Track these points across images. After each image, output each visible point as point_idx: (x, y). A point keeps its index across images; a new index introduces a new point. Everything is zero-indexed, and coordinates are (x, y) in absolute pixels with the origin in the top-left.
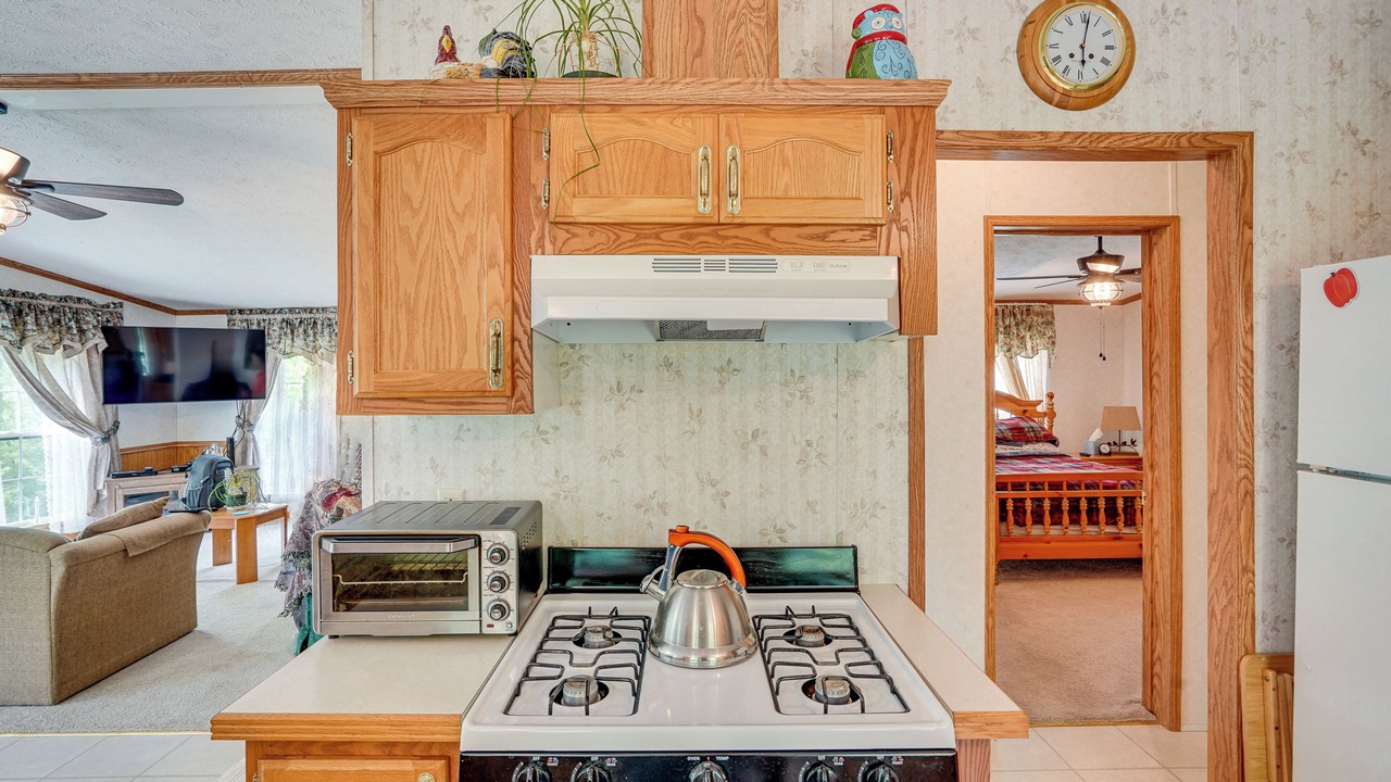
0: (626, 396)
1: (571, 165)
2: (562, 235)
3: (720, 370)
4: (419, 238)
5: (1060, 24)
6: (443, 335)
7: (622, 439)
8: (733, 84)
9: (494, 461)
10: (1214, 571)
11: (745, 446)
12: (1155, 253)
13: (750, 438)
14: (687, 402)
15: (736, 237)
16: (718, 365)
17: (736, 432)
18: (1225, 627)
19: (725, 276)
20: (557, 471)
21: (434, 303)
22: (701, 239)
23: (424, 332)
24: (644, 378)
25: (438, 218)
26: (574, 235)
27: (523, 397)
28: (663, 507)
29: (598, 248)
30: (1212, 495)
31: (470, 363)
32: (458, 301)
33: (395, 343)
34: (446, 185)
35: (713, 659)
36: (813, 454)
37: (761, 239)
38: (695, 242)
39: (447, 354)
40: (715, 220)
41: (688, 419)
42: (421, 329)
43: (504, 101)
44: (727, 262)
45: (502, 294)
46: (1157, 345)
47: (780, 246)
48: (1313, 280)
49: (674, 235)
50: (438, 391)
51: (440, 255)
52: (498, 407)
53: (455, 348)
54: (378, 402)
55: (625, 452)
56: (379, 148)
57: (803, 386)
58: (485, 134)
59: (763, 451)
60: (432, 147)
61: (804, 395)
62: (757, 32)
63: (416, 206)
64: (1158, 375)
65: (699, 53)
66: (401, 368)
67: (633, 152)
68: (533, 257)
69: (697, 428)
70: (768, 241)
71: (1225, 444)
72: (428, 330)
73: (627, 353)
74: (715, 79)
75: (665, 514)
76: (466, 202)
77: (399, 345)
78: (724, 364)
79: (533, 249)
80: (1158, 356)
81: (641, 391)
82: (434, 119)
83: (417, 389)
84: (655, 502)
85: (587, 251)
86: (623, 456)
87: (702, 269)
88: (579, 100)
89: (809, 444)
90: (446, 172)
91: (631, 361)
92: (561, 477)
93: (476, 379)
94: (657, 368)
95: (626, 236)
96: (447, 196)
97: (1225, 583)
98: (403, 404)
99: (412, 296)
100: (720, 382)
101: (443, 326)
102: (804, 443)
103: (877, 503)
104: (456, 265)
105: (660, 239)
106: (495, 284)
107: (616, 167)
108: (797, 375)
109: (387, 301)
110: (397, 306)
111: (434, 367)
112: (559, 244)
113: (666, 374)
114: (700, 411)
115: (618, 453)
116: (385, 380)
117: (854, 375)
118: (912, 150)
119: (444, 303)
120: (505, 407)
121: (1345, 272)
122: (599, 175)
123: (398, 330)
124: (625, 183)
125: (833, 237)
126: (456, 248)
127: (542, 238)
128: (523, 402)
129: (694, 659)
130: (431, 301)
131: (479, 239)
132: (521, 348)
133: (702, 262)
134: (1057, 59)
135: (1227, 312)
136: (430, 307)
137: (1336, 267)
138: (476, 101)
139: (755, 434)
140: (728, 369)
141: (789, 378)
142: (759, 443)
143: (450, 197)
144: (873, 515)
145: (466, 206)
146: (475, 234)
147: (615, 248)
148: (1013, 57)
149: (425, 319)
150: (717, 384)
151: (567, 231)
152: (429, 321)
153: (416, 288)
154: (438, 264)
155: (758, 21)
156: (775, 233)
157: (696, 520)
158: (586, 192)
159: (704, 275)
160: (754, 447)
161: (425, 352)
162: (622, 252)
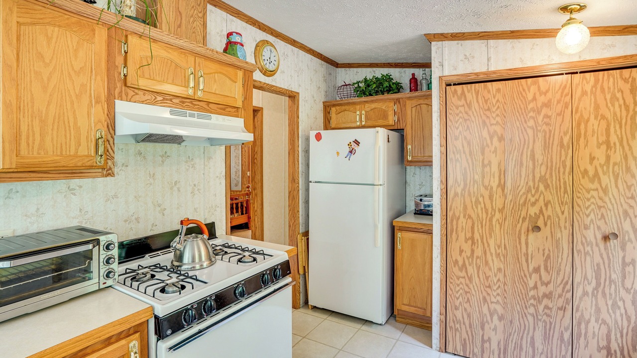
0: (120, 169)
1: (139, 63)
2: (131, 93)
3: (162, 156)
4: (49, 80)
5: (265, 50)
6: (66, 136)
7: (118, 189)
8: (201, 47)
9: (38, 209)
10: (290, 214)
11: (171, 188)
12: (256, 119)
13: (174, 185)
14: (148, 170)
15: (199, 105)
16: (161, 154)
17: (168, 182)
18: (293, 228)
19: (195, 119)
20: (81, 210)
21: (59, 118)
22: (187, 104)
23: (52, 134)
24: (128, 160)
25: (62, 71)
26: (137, 94)
27: (110, 169)
28: (137, 220)
29: (148, 101)
30: (290, 192)
31: (83, 151)
32: (75, 118)
33: (31, 139)
34: (68, 54)
35: (205, 264)
36: (196, 189)
37: (206, 107)
38: (184, 105)
39: (68, 147)
40: (193, 98)
41: (148, 178)
42: (50, 132)
43: (103, 20)
44: (196, 114)
45: (103, 117)
46: (256, 149)
47: (212, 111)
48: (313, 134)
49: (176, 101)
50: (64, 167)
51: (63, 92)
52: (97, 174)
53: (73, 143)
54: (12, 174)
55: (119, 195)
56: (21, 20)
57: (193, 163)
58: (94, 34)
59: (179, 190)
60: (59, 31)
61: (193, 166)
62: (200, 26)
63: (47, 61)
64: (256, 159)
65: (180, 26)
66: (35, 153)
67: (164, 63)
68: (116, 101)
69: (152, 182)
70: (208, 108)
71: (293, 178)
72: (55, 133)
73: (120, 148)
74: (195, 43)
75: (138, 222)
76: (81, 66)
77: (34, 140)
78: (164, 153)
79: (116, 97)
80: (256, 152)
81: (127, 166)
82: (61, 16)
83: (49, 165)
84: (134, 217)
85: (142, 102)
86: (118, 198)
87: (188, 116)
88: (141, 33)
89: (195, 185)
90: (68, 47)
91: (122, 151)
92: (83, 212)
93: (88, 160)
94: (135, 155)
95: (159, 98)
96: (69, 61)
97: (293, 216)
98: (33, 175)
99: (44, 112)
100: (162, 161)
101: (66, 131)
102: (193, 185)
103: (216, 206)
104: (74, 98)
105: (172, 101)
106: (99, 112)
107: (157, 67)
108: (191, 158)
109: (24, 113)
110: (32, 117)
111: (59, 153)
112: (129, 97)
113: (139, 158)
114: (154, 174)
115: (115, 196)
116: (22, 161)
117: (210, 158)
118: (248, 84)
119: (66, 118)
120: (101, 174)
121: (319, 133)
122: (149, 69)
123: (33, 131)
124: (161, 75)
125: (227, 110)
126: (74, 89)
127: (121, 92)
128: (110, 171)
129: (198, 267)
130: (57, 117)
131: (88, 87)
132: (109, 144)
133: (188, 113)
134: (264, 60)
135: (294, 141)
136: (56, 120)
137: (318, 132)
138: (87, 14)
139: (176, 183)
140: (165, 156)
141: (188, 159)
142: (177, 186)
143: (71, 61)
144: (215, 210)
145: (81, 68)
146: (86, 84)
147: (154, 103)
148: (253, 55)
149: (53, 126)
150: (161, 162)
151: (133, 91)
152: (55, 127)
153: (47, 108)
154: (62, 96)
155: (201, 22)
156: (211, 105)
157: (152, 223)
158: (144, 76)
159: (188, 119)
160: (175, 188)
161: (53, 145)
162: (157, 105)
